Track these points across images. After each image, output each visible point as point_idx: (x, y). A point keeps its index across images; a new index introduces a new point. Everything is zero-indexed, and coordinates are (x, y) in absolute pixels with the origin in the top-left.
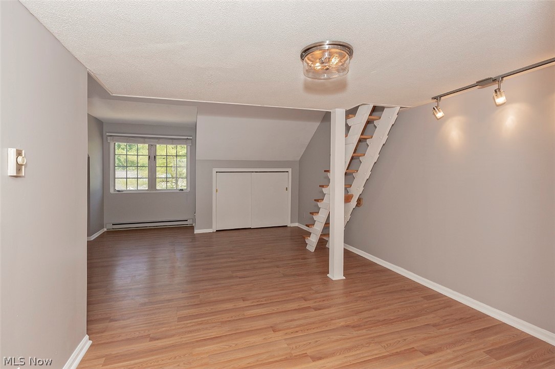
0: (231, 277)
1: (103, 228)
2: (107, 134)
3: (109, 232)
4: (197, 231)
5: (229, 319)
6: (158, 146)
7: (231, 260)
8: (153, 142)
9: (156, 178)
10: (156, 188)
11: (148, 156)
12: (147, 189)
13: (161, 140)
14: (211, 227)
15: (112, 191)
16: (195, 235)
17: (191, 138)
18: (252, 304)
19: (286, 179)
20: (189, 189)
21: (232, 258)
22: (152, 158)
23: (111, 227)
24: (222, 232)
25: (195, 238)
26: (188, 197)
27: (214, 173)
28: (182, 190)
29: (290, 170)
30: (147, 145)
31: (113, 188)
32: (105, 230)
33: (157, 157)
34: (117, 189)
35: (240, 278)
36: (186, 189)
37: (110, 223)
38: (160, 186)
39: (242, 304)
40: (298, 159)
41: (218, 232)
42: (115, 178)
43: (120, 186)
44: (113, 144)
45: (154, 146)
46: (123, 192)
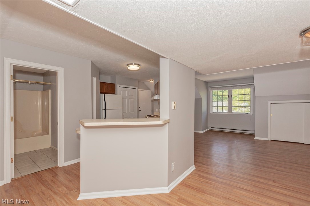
0: (271, 168)
1: (207, 128)
2: (209, 87)
3: (210, 131)
4: (256, 138)
5: (259, 186)
6: (233, 90)
7: (275, 159)
8: (230, 88)
9: (232, 107)
11: (228, 96)
12: (227, 112)
13: (235, 87)
14: (267, 137)
15: (211, 112)
16: (254, 140)
17: (252, 84)
18: (280, 186)
20: (252, 113)
21: (276, 158)
22: (230, 97)
24: (275, 142)
25: (254, 142)
26: (251, 118)
28: (247, 113)
32: (208, 129)
33: (233, 96)
35: (277, 170)
36: (251, 113)
38: (235, 111)
39: (271, 183)
41: (272, 141)
42: (212, 107)
43: (214, 110)
44: (212, 91)
45: (231, 90)
46: (216, 113)
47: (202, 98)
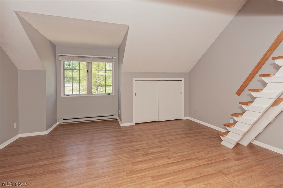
1: (57, 122)
2: (59, 54)
3: (60, 126)
4: (122, 125)
8: (89, 60)
9: (92, 86)
10: (92, 93)
11: (86, 71)
12: (86, 93)
13: (95, 59)
14: (132, 122)
15: (62, 95)
16: (121, 127)
17: (115, 57)
19: (181, 86)
20: (114, 94)
22: (89, 72)
23: (62, 121)
27: (134, 81)
28: (109, 94)
29: (183, 79)
30: (86, 62)
31: (63, 93)
32: (58, 124)
33: (93, 71)
34: (66, 94)
36: (112, 93)
37: (61, 119)
40: (188, 71)
41: (137, 125)
42: (64, 86)
44: (63, 62)
45: (90, 63)
46: (70, 96)
47: (45, 70)
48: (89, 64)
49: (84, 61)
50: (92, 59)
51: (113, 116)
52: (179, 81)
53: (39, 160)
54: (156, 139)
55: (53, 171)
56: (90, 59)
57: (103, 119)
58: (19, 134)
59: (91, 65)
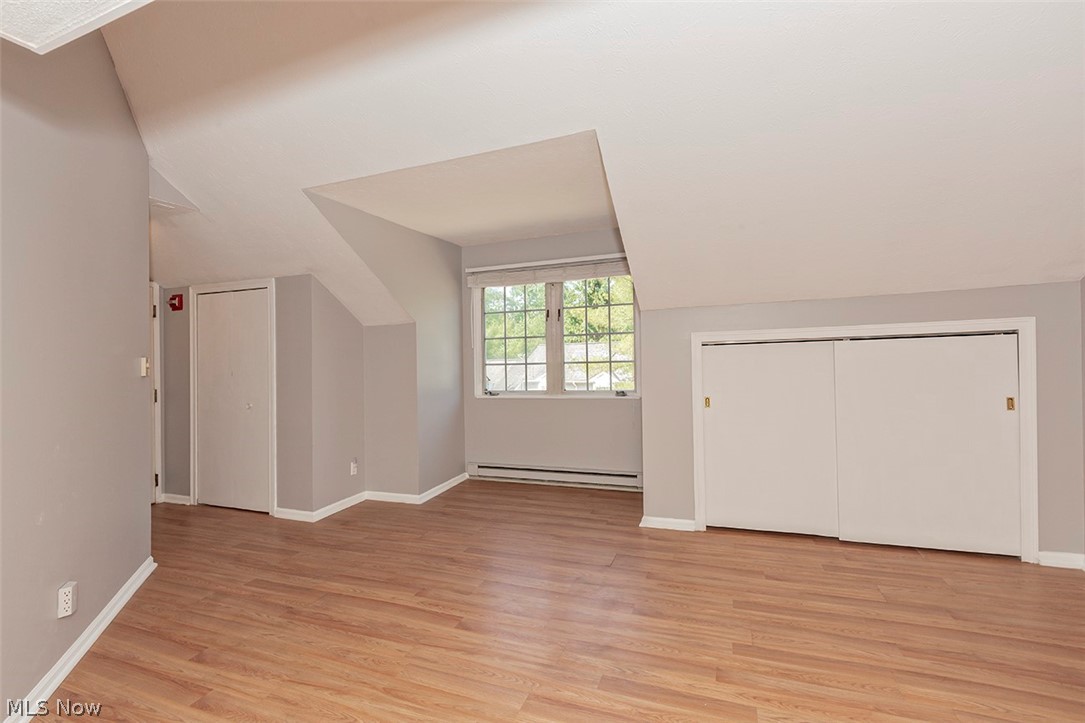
1: (463, 471)
2: (467, 270)
3: (472, 482)
4: (646, 521)
6: (567, 283)
8: (552, 276)
9: (563, 363)
10: (563, 387)
11: (545, 313)
12: (545, 389)
15: (478, 393)
16: (640, 529)
20: (639, 392)
22: (555, 316)
23: (476, 471)
27: (696, 344)
28: (623, 393)
29: (1026, 325)
31: (481, 386)
32: (467, 476)
33: (564, 312)
34: (490, 388)
36: (634, 391)
37: (476, 463)
41: (710, 534)
42: (484, 365)
43: (494, 381)
44: (480, 290)
45: (558, 286)
46: (498, 397)
47: (414, 324)
48: (554, 287)
49: (535, 281)
50: (559, 271)
51: (636, 476)
52: (999, 333)
53: (341, 576)
54: (737, 626)
55: (331, 620)
56: (553, 272)
57: (596, 484)
58: (366, 492)
59: (559, 289)
